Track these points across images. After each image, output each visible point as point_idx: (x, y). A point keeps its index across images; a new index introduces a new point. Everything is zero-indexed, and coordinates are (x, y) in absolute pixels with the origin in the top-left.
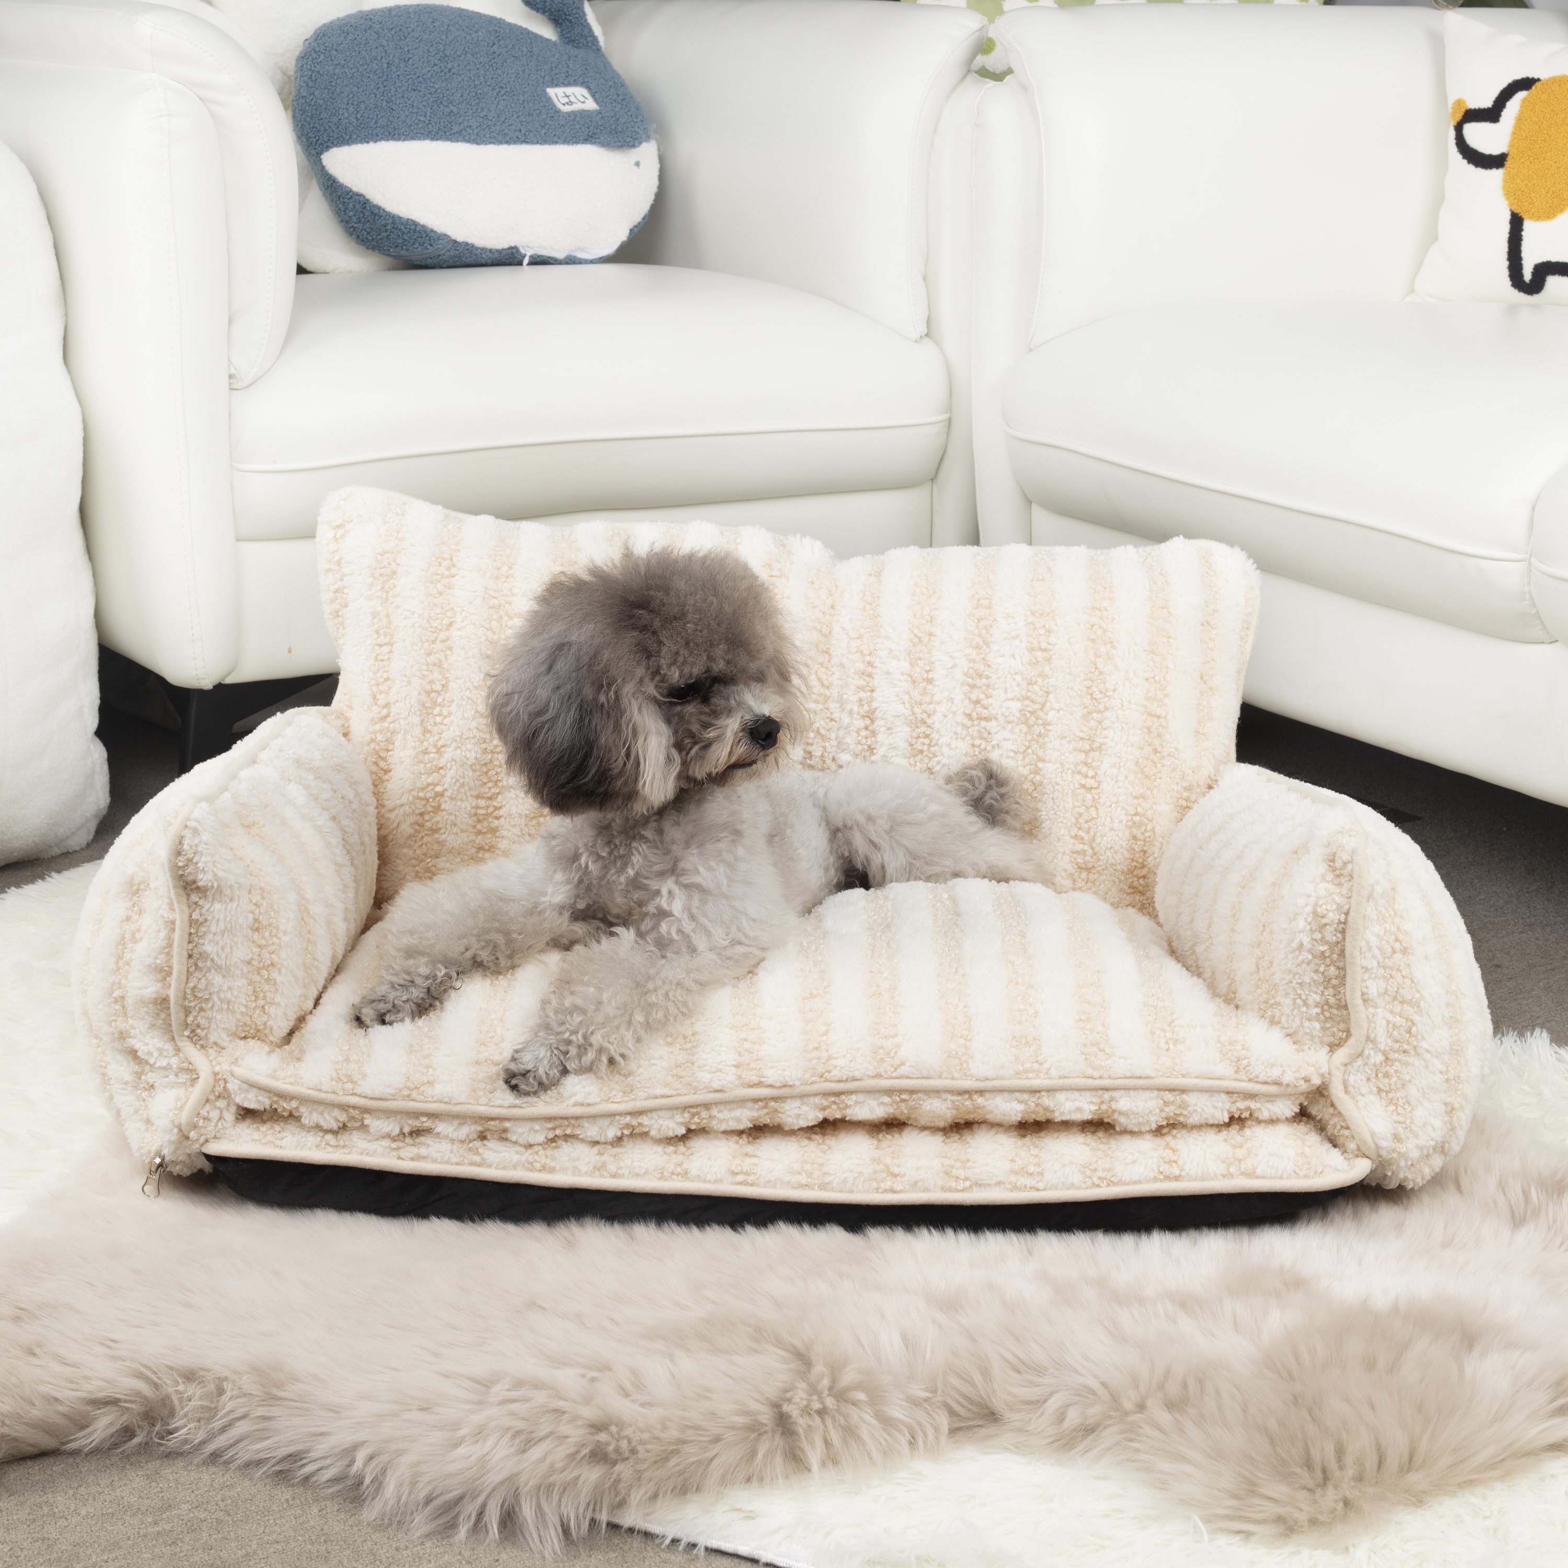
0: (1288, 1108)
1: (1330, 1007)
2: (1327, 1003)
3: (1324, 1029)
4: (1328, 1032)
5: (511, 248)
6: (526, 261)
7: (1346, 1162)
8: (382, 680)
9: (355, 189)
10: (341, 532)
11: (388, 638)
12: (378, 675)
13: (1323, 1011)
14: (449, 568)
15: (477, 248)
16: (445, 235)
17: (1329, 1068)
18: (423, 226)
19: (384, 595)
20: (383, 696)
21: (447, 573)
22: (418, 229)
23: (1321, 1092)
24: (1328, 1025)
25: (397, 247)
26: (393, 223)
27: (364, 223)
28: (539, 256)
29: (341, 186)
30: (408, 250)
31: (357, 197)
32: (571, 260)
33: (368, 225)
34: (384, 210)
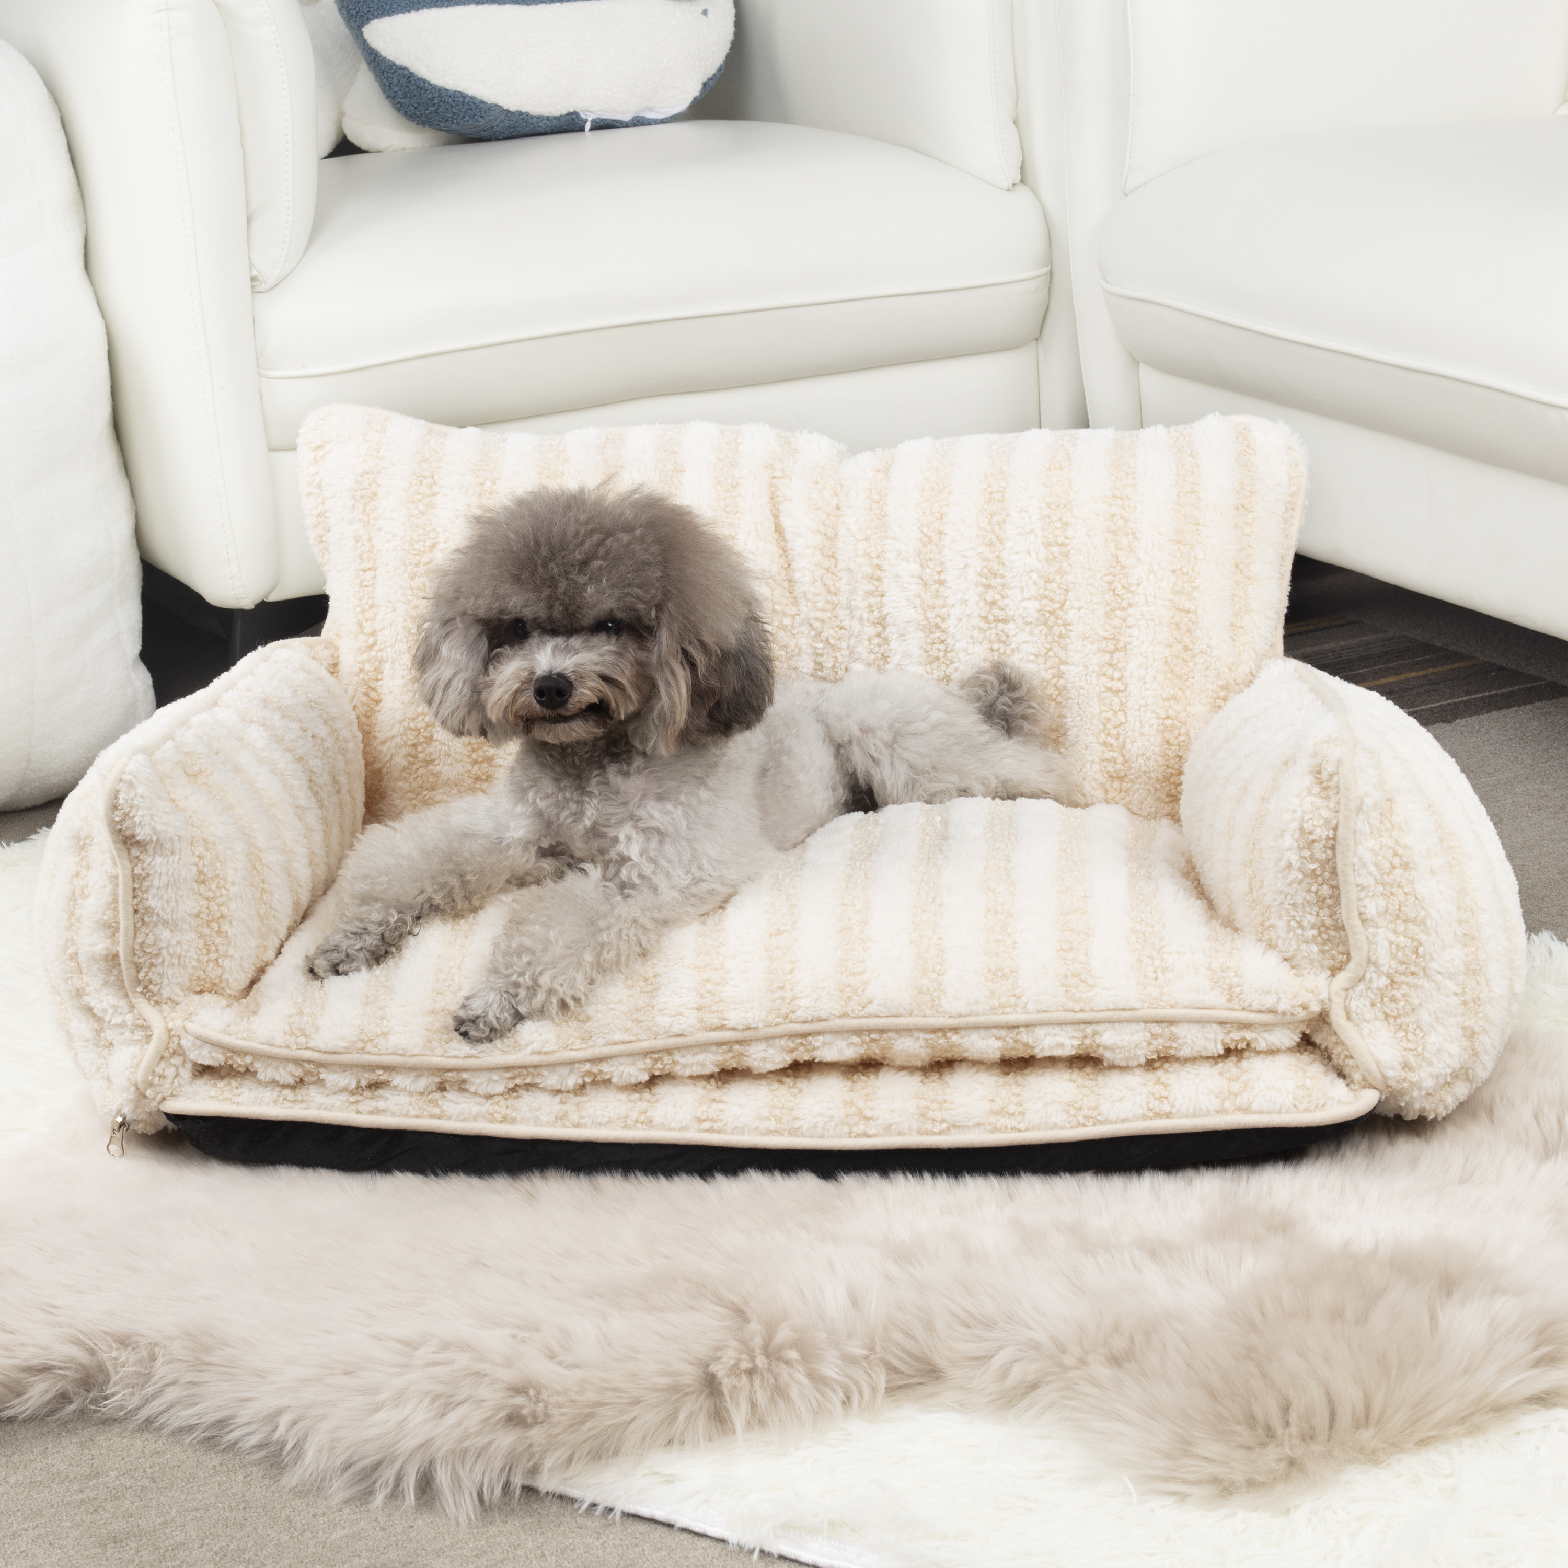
0: (1289, 1038)
1: (1327, 928)
2: (1324, 925)
3: (1323, 952)
4: (1327, 955)
5: (569, 114)
6: (588, 126)
7: (1351, 1094)
8: (367, 606)
9: (399, 62)
10: (320, 453)
11: (371, 562)
12: (364, 602)
13: (1320, 933)
14: (430, 487)
15: (533, 117)
16: (496, 105)
17: (1329, 994)
18: (472, 98)
19: (366, 518)
20: (369, 623)
21: (428, 492)
22: (467, 100)
23: (1323, 1019)
24: (1327, 948)
25: (447, 121)
26: (440, 96)
27: (410, 98)
28: (602, 120)
29: (384, 60)
30: (458, 124)
31: (401, 71)
32: (639, 122)
33: (414, 99)
34: (429, 83)
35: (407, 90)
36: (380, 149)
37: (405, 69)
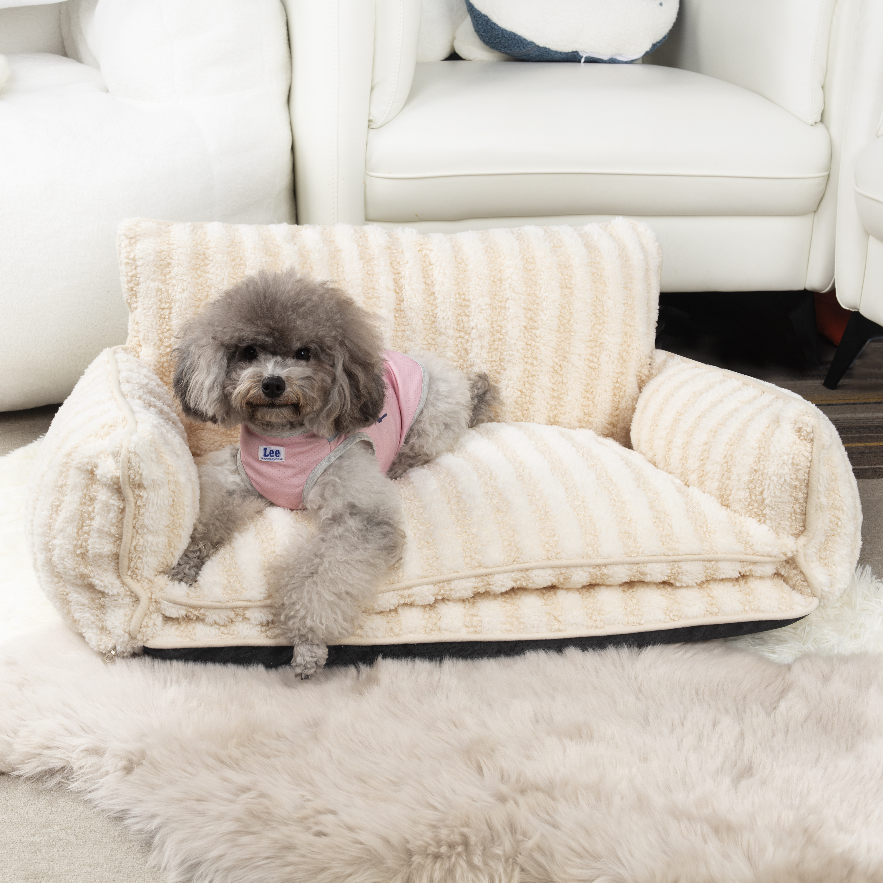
5: (573, 52)
6: (583, 60)
9: (483, 12)
15: (552, 51)
16: (532, 42)
18: (519, 36)
22: (516, 38)
25: (505, 48)
26: (502, 33)
27: (487, 33)
28: (592, 58)
29: (476, 10)
30: (511, 50)
31: (484, 17)
32: (612, 61)
33: (489, 34)
34: (497, 26)
35: (486, 28)
36: (471, 59)
37: (486, 16)
